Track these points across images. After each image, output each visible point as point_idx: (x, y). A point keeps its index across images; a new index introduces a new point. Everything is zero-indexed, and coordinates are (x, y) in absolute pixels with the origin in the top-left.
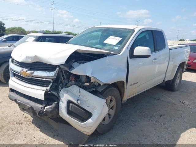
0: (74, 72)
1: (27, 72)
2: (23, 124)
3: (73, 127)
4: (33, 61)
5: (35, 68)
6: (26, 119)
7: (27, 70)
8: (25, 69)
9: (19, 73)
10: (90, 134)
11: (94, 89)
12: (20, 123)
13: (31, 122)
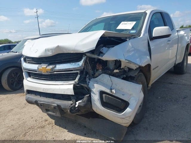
0: (105, 58)
1: (47, 68)
2: (45, 128)
3: (109, 120)
4: (54, 53)
5: (56, 62)
6: (47, 122)
7: (46, 65)
8: (44, 65)
9: (36, 71)
10: (128, 125)
11: (125, 76)
12: (43, 127)
13: (54, 124)
